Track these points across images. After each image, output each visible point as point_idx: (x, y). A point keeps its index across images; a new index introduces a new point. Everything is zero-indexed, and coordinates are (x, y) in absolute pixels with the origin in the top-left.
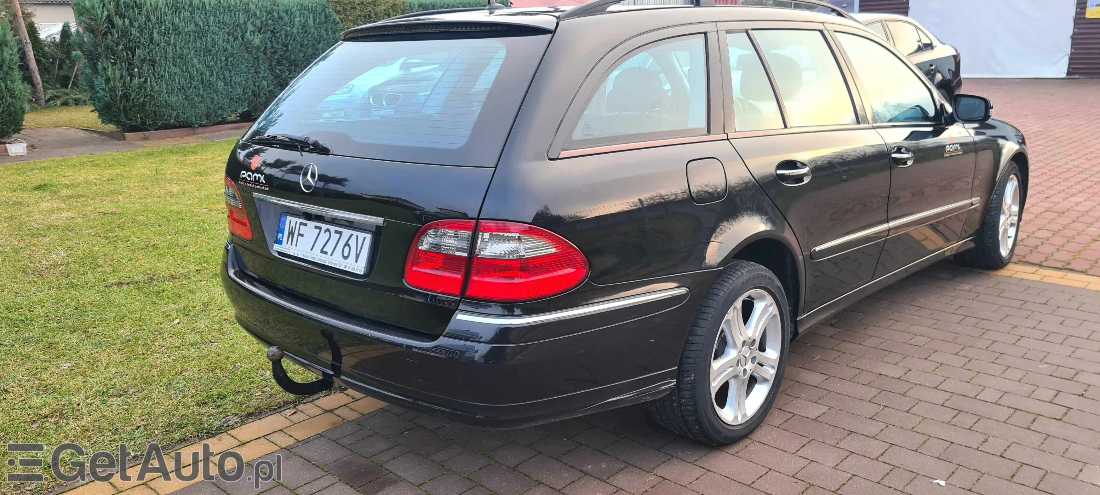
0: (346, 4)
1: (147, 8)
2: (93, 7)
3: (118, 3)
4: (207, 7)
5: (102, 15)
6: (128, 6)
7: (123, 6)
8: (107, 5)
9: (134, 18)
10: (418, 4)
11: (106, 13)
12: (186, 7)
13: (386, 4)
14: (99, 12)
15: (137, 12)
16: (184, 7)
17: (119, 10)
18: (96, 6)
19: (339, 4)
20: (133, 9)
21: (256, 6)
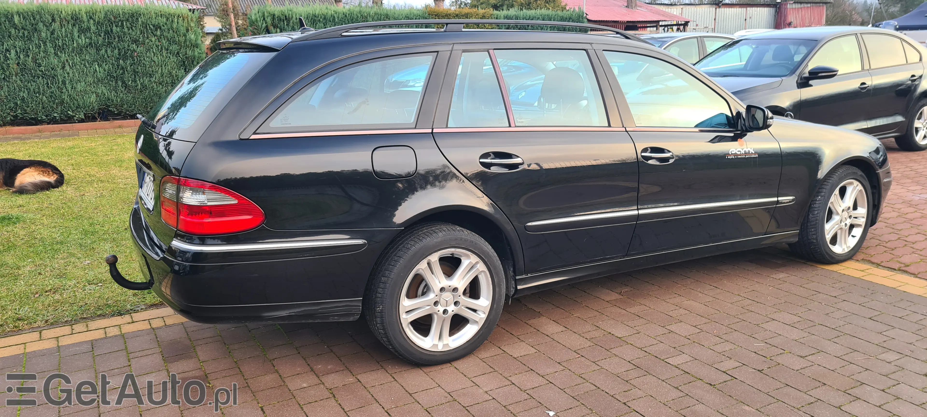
0: (443, 16)
1: (293, 21)
2: (257, 21)
3: (274, 17)
4: (336, 20)
5: (261, 26)
6: (280, 19)
7: (277, 19)
8: (266, 19)
9: (284, 28)
10: (504, 16)
11: (264, 25)
12: (321, 20)
13: (477, 16)
14: (260, 24)
15: (285, 24)
16: (319, 20)
17: (274, 22)
18: (259, 19)
19: (438, 17)
20: (284, 21)
21: (373, 18)
